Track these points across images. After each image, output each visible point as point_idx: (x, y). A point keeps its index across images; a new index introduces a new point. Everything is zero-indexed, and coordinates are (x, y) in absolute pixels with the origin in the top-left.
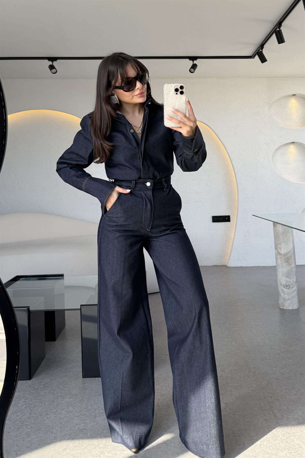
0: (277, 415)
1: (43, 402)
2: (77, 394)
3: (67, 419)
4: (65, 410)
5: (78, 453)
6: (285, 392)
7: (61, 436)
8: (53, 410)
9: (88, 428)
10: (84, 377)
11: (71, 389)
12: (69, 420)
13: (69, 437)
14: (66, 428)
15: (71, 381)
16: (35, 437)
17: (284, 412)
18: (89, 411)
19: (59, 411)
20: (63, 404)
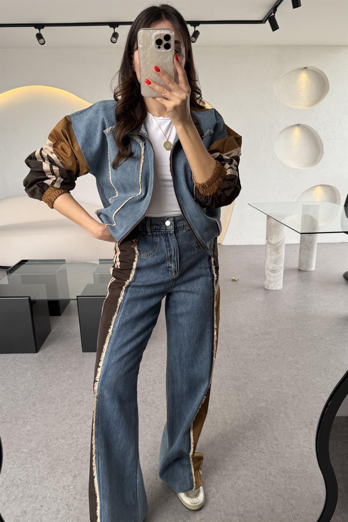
0: (249, 395)
1: (47, 375)
2: (77, 368)
3: (67, 391)
5: (75, 423)
6: (259, 374)
7: (61, 407)
8: (55, 382)
9: (84, 400)
10: (84, 351)
11: (72, 363)
12: (69, 392)
13: (68, 408)
14: (66, 399)
15: (73, 355)
16: (39, 406)
17: (256, 393)
19: (61, 383)
20: (65, 377)
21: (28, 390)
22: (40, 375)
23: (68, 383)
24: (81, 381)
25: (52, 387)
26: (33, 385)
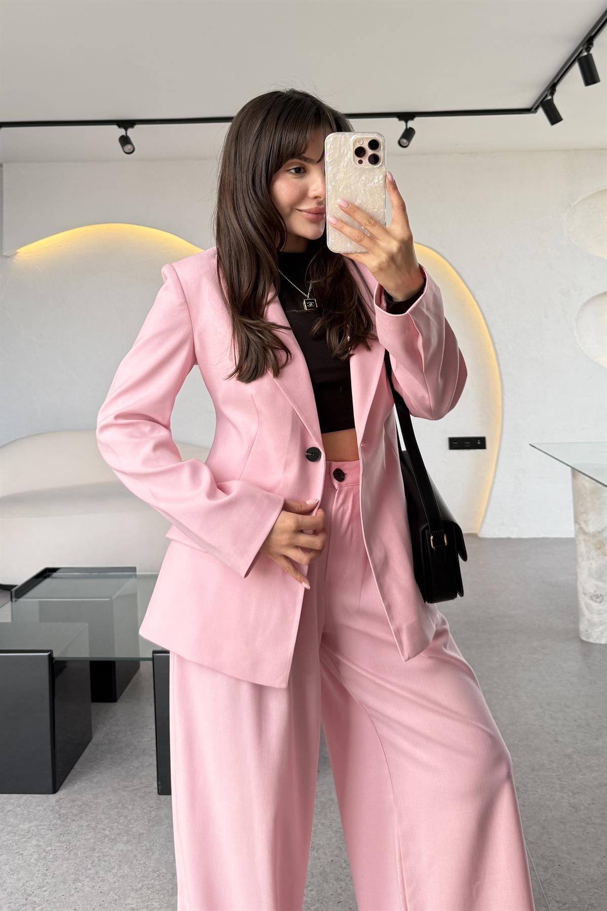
1: (72, 850)
2: (144, 833)
3: (116, 894)
4: (113, 871)
6: (577, 858)
8: (90, 869)
11: (132, 821)
12: (119, 897)
15: (134, 801)
18: (161, 877)
19: (101, 873)
20: (112, 856)
21: (25, 890)
22: (55, 850)
23: (119, 875)
24: (150, 869)
25: (80, 881)
26: (37, 877)
